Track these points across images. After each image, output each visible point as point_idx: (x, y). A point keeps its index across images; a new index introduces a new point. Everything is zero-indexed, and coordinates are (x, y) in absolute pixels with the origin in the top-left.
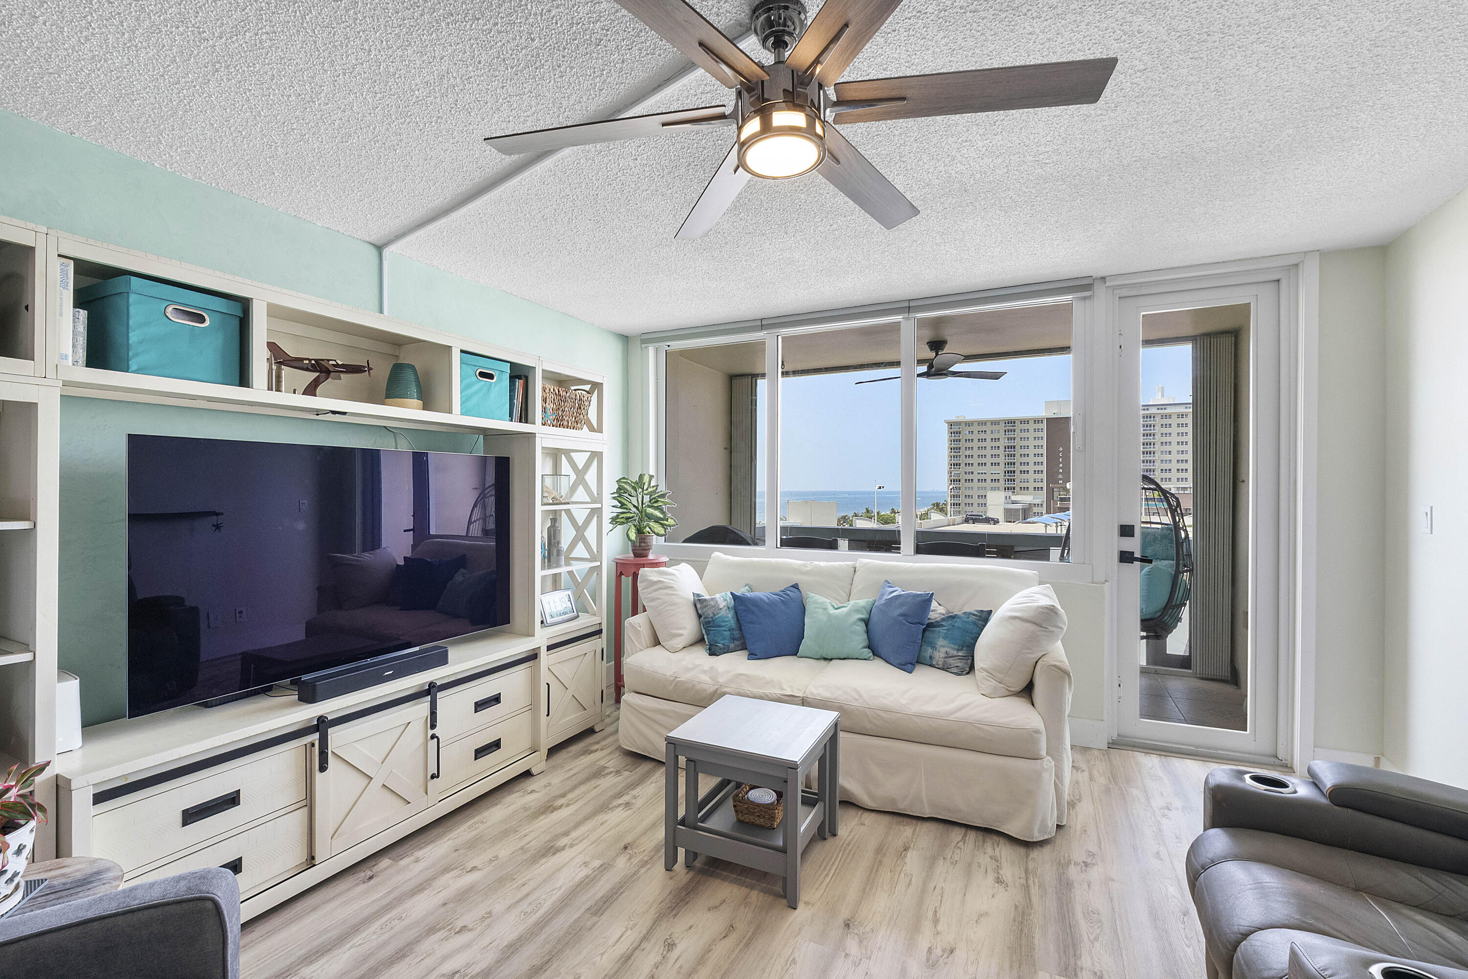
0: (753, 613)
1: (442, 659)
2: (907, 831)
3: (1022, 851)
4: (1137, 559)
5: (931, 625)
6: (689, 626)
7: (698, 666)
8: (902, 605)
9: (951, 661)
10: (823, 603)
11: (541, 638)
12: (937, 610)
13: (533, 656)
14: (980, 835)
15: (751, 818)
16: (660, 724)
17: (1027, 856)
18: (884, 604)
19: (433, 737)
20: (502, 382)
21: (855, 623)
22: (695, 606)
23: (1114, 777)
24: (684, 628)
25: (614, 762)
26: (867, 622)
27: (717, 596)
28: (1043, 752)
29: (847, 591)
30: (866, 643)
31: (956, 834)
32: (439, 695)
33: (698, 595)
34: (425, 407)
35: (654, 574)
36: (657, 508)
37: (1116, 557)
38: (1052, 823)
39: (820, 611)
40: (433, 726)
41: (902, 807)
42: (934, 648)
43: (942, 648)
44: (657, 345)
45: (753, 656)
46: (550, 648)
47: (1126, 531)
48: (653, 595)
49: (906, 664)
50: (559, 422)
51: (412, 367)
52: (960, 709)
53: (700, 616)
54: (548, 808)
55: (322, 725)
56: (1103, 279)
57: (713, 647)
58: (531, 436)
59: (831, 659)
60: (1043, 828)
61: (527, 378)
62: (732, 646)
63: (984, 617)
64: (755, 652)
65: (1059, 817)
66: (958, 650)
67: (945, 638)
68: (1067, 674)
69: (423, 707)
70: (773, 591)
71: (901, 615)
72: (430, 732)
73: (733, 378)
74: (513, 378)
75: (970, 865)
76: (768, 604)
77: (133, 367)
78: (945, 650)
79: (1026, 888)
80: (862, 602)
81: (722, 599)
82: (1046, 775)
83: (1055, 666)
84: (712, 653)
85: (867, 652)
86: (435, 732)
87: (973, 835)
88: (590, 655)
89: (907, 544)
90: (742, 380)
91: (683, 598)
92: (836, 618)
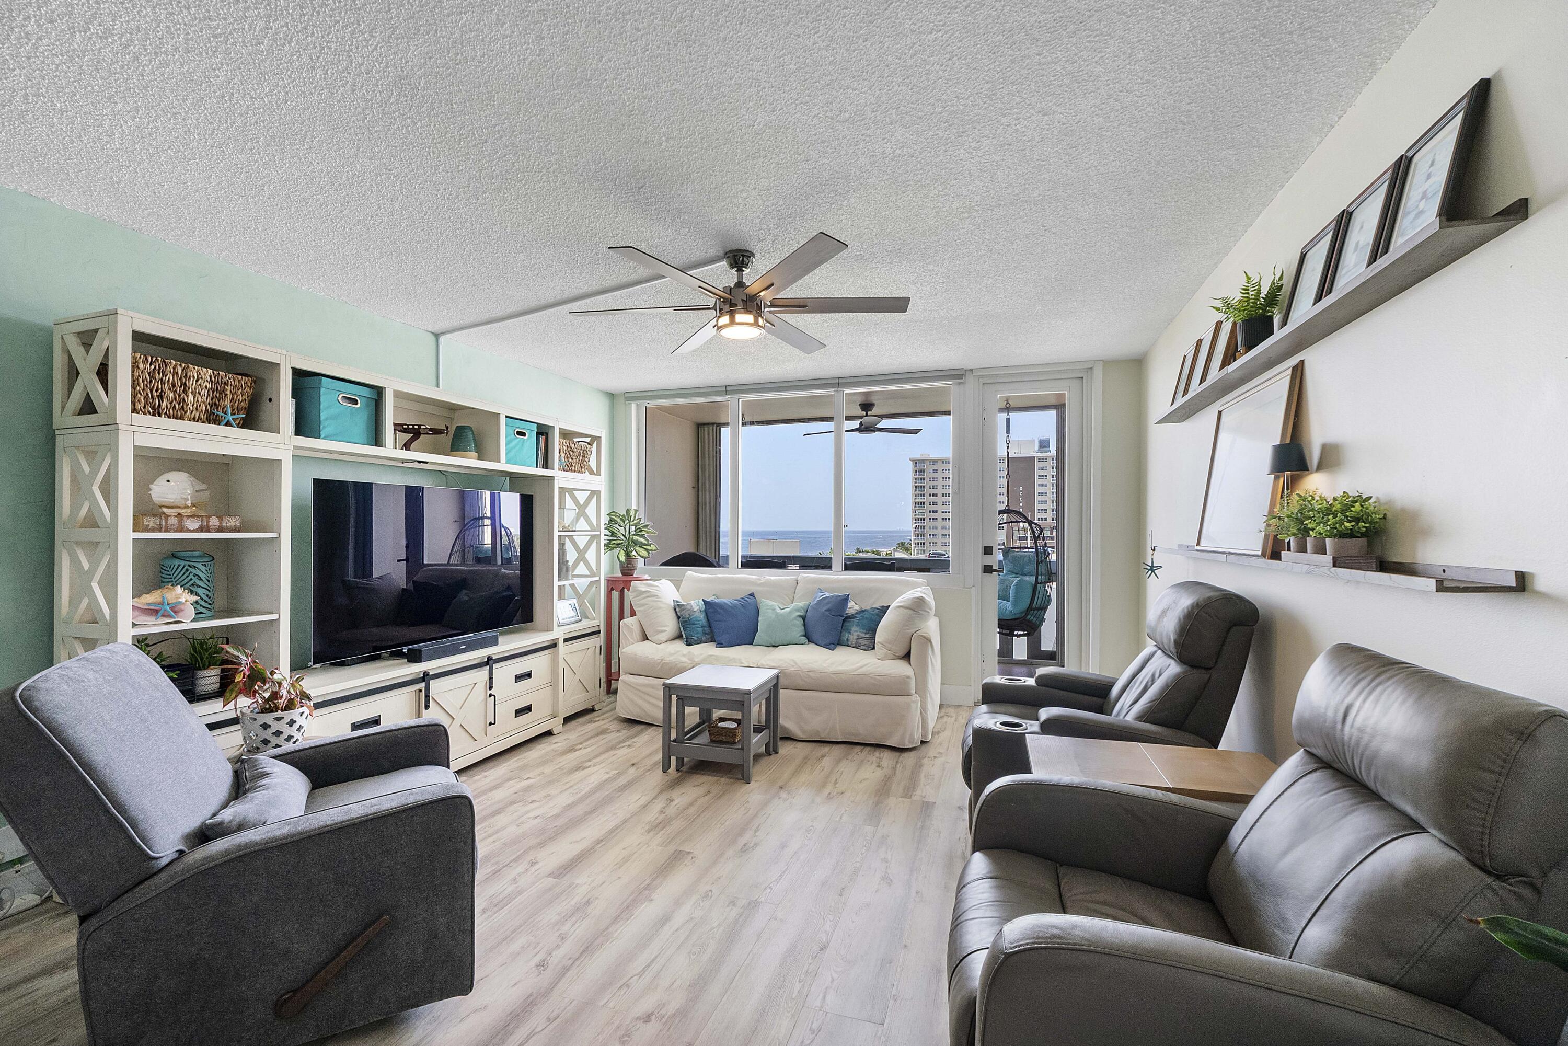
0: (719, 614)
1: (494, 642)
2: (825, 749)
3: (897, 754)
4: (995, 571)
5: (849, 618)
6: (670, 625)
7: (678, 651)
8: (828, 603)
9: (860, 641)
10: (771, 606)
11: (558, 633)
12: (853, 607)
13: (553, 645)
14: (873, 749)
15: (721, 738)
16: (650, 696)
17: (900, 756)
18: (816, 604)
19: (491, 695)
20: (531, 437)
21: (795, 619)
22: (675, 610)
24: (666, 626)
25: (614, 726)
26: (804, 618)
27: (692, 602)
28: (913, 692)
29: (791, 596)
30: (803, 633)
31: (857, 749)
32: (495, 666)
33: (677, 602)
34: (479, 458)
35: (643, 586)
36: (642, 536)
37: (980, 569)
38: (918, 737)
39: (770, 611)
40: (491, 688)
41: (824, 736)
42: (850, 633)
43: (855, 633)
44: (639, 402)
45: (720, 645)
46: (566, 640)
47: (988, 551)
49: (831, 644)
50: (568, 468)
51: (470, 428)
52: (861, 667)
53: (678, 618)
54: (571, 749)
55: (426, 677)
56: (971, 370)
57: (689, 640)
58: (552, 478)
59: (777, 646)
60: (911, 742)
61: (547, 435)
62: (703, 638)
63: (884, 609)
64: (723, 642)
65: (925, 734)
66: (866, 633)
67: (857, 625)
68: (930, 641)
69: (484, 673)
70: (735, 598)
71: (826, 610)
72: (489, 692)
73: (699, 426)
74: (539, 434)
75: (862, 761)
76: (731, 607)
77: (323, 434)
78: (856, 634)
79: (895, 769)
80: (801, 604)
81: (696, 605)
82: (915, 705)
83: (925, 638)
84: (689, 644)
85: (804, 639)
86: (492, 692)
87: (868, 749)
88: (591, 650)
89: (838, 564)
90: (708, 428)
91: (666, 604)
92: (782, 615)
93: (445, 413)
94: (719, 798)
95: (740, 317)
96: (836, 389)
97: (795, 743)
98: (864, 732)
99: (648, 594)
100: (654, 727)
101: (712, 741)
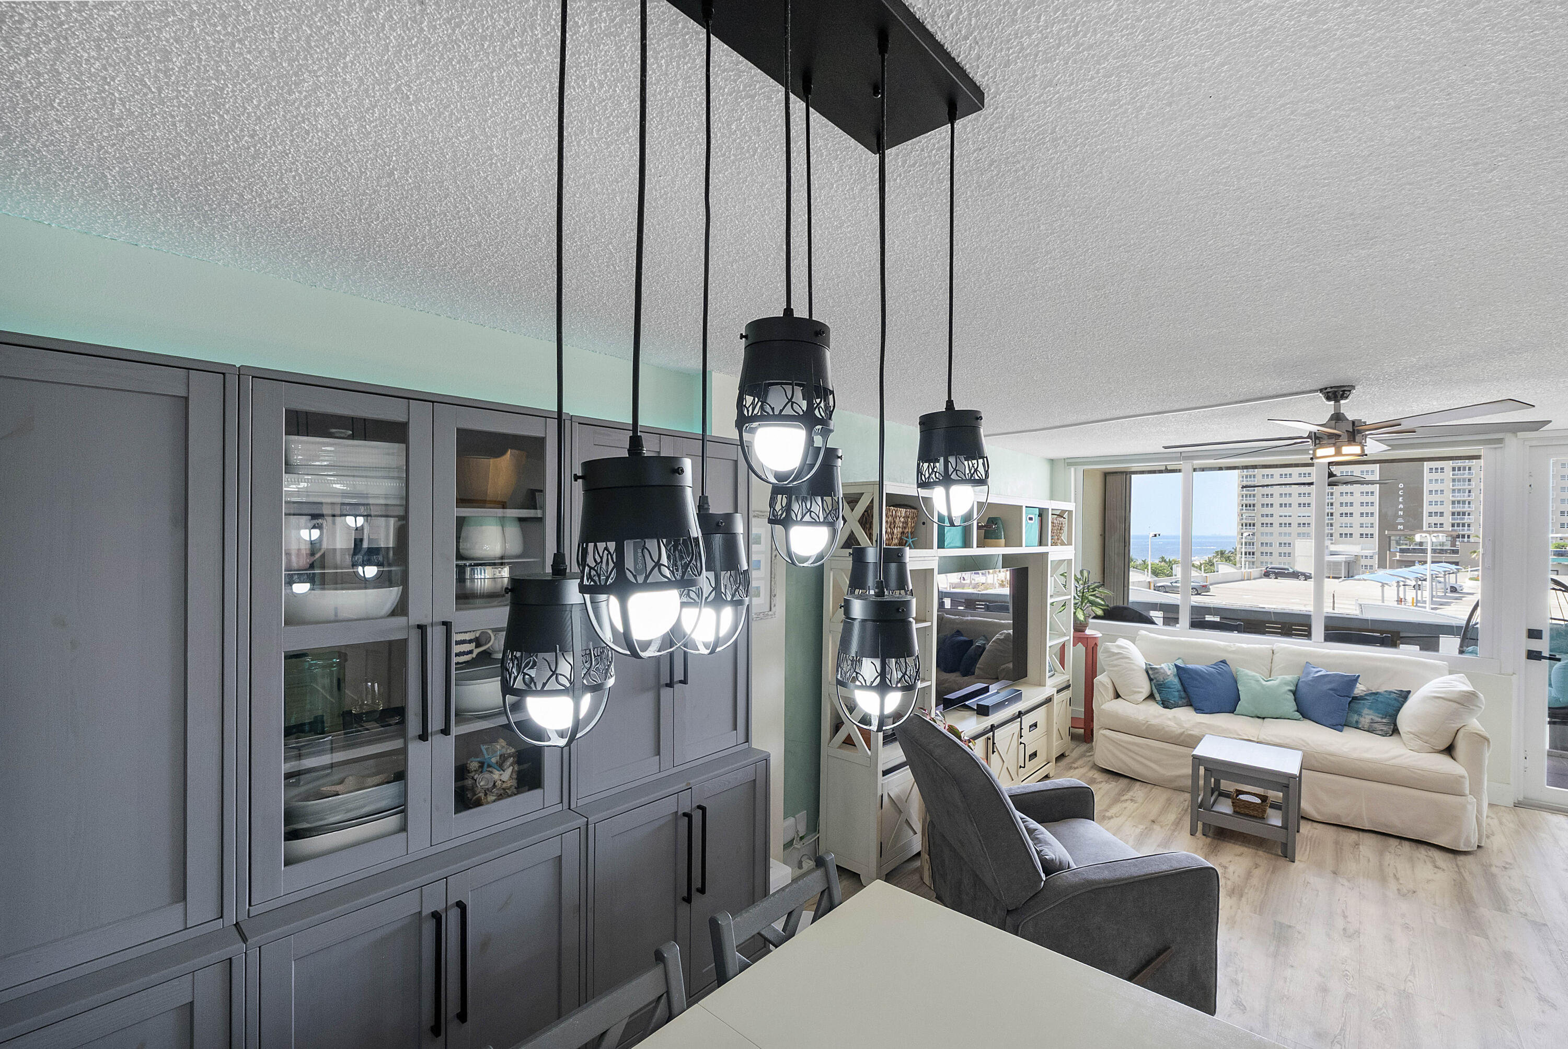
0: (1196, 680)
1: (1020, 696)
2: (1354, 836)
3: (1451, 856)
4: (1545, 658)
5: (1355, 698)
6: (1145, 687)
8: (1330, 682)
9: (1376, 725)
10: (1253, 676)
11: (1049, 689)
12: (1360, 689)
13: (1049, 700)
14: (1413, 844)
15: (1247, 811)
16: (1134, 752)
17: (1456, 859)
18: (1311, 681)
19: (1021, 743)
20: (1036, 522)
21: (1285, 693)
22: (1147, 672)
23: (1522, 825)
24: (1143, 688)
26: (1294, 693)
27: (1163, 665)
28: (1467, 792)
29: (1269, 668)
30: (1296, 708)
31: (1393, 842)
32: (1022, 718)
33: (1150, 665)
35: (1111, 646)
37: (1524, 655)
38: (1474, 841)
39: (1253, 682)
40: (1021, 737)
41: (1344, 822)
42: (1360, 715)
43: (1368, 716)
44: (1077, 466)
45: (1199, 710)
46: (1057, 693)
47: (1534, 634)
48: (1115, 662)
49: (1337, 725)
50: (1053, 542)
51: (1000, 519)
52: (1393, 759)
53: (1151, 680)
55: (993, 728)
57: (1166, 703)
58: (1047, 554)
59: (1264, 718)
60: (1467, 846)
61: (1043, 518)
62: (1180, 703)
63: (1404, 696)
64: (1202, 708)
65: (1480, 840)
66: (1382, 718)
67: (1370, 708)
68: (1488, 740)
69: (1017, 725)
70: (1210, 665)
72: (1020, 740)
73: (1108, 475)
74: (1040, 515)
76: (1207, 674)
77: (946, 544)
78: (1371, 717)
79: (1460, 873)
80: (1288, 678)
81: (1167, 668)
82: (1469, 807)
83: (1476, 733)
84: (1165, 706)
85: (1298, 715)
86: (1022, 740)
87: (1406, 844)
88: (1065, 702)
89: (1318, 633)
90: (1119, 477)
91: (1137, 666)
92: (1268, 687)
94: (1273, 873)
97: (1310, 822)
98: (1397, 824)
99: (1120, 656)
100: (1139, 783)
101: (1235, 812)
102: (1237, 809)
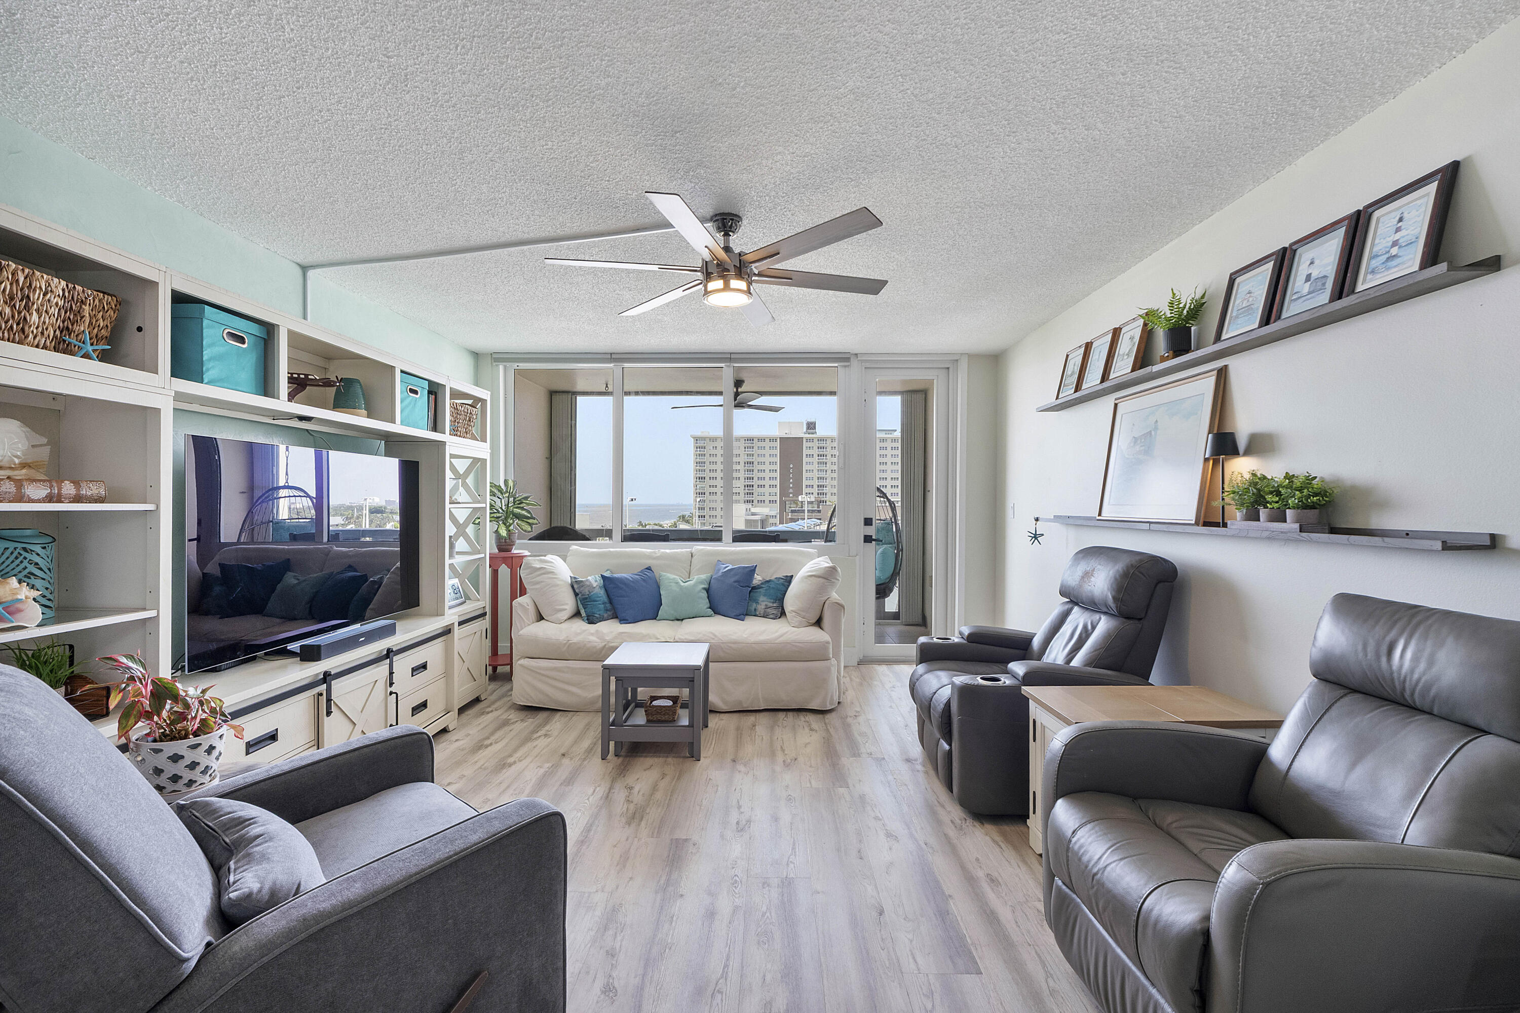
0: (620, 589)
1: (390, 631)
2: (751, 718)
3: (821, 716)
4: (875, 540)
5: (754, 588)
6: (569, 603)
7: (584, 631)
8: (735, 575)
9: (769, 610)
10: (674, 579)
11: (451, 616)
12: (758, 579)
13: (448, 631)
14: (795, 713)
15: (659, 717)
16: (552, 678)
17: (824, 718)
18: (722, 576)
19: (391, 693)
20: (423, 396)
21: (700, 591)
22: (573, 587)
23: (863, 678)
24: (567, 604)
25: (513, 715)
26: (707, 590)
27: (589, 578)
28: (831, 656)
29: (688, 570)
30: (708, 605)
31: (781, 715)
32: (395, 658)
33: (575, 578)
34: (369, 416)
35: (537, 562)
36: (522, 508)
37: (862, 539)
38: (836, 699)
39: (673, 584)
40: (391, 684)
41: (746, 706)
42: (757, 603)
43: (763, 603)
44: (508, 364)
45: (624, 621)
46: (460, 623)
47: (868, 522)
48: (538, 579)
49: (740, 615)
50: (455, 432)
51: (358, 381)
52: (782, 636)
53: (576, 595)
54: (480, 746)
55: (327, 678)
56: (856, 354)
57: (591, 618)
58: (444, 443)
59: (682, 620)
60: (831, 704)
61: (436, 394)
62: (605, 616)
63: (789, 580)
64: (627, 618)
65: (839, 696)
66: (773, 603)
67: (765, 595)
68: (843, 607)
69: (382, 669)
70: (636, 573)
71: (735, 582)
72: (389, 690)
73: (552, 394)
74: (430, 393)
75: (794, 726)
76: (632, 582)
77: (206, 381)
78: (765, 603)
79: (828, 730)
80: (703, 576)
81: (594, 580)
82: (832, 668)
83: (836, 603)
84: (591, 622)
85: (710, 611)
86: (393, 689)
87: (790, 714)
88: (478, 634)
89: (727, 536)
90: (564, 396)
91: (562, 580)
92: (686, 588)
93: (321, 362)
94: (679, 779)
95: (735, 283)
96: (728, 364)
97: (718, 714)
98: (785, 698)
99: (542, 571)
100: (560, 713)
101: (648, 721)
102: (651, 718)
